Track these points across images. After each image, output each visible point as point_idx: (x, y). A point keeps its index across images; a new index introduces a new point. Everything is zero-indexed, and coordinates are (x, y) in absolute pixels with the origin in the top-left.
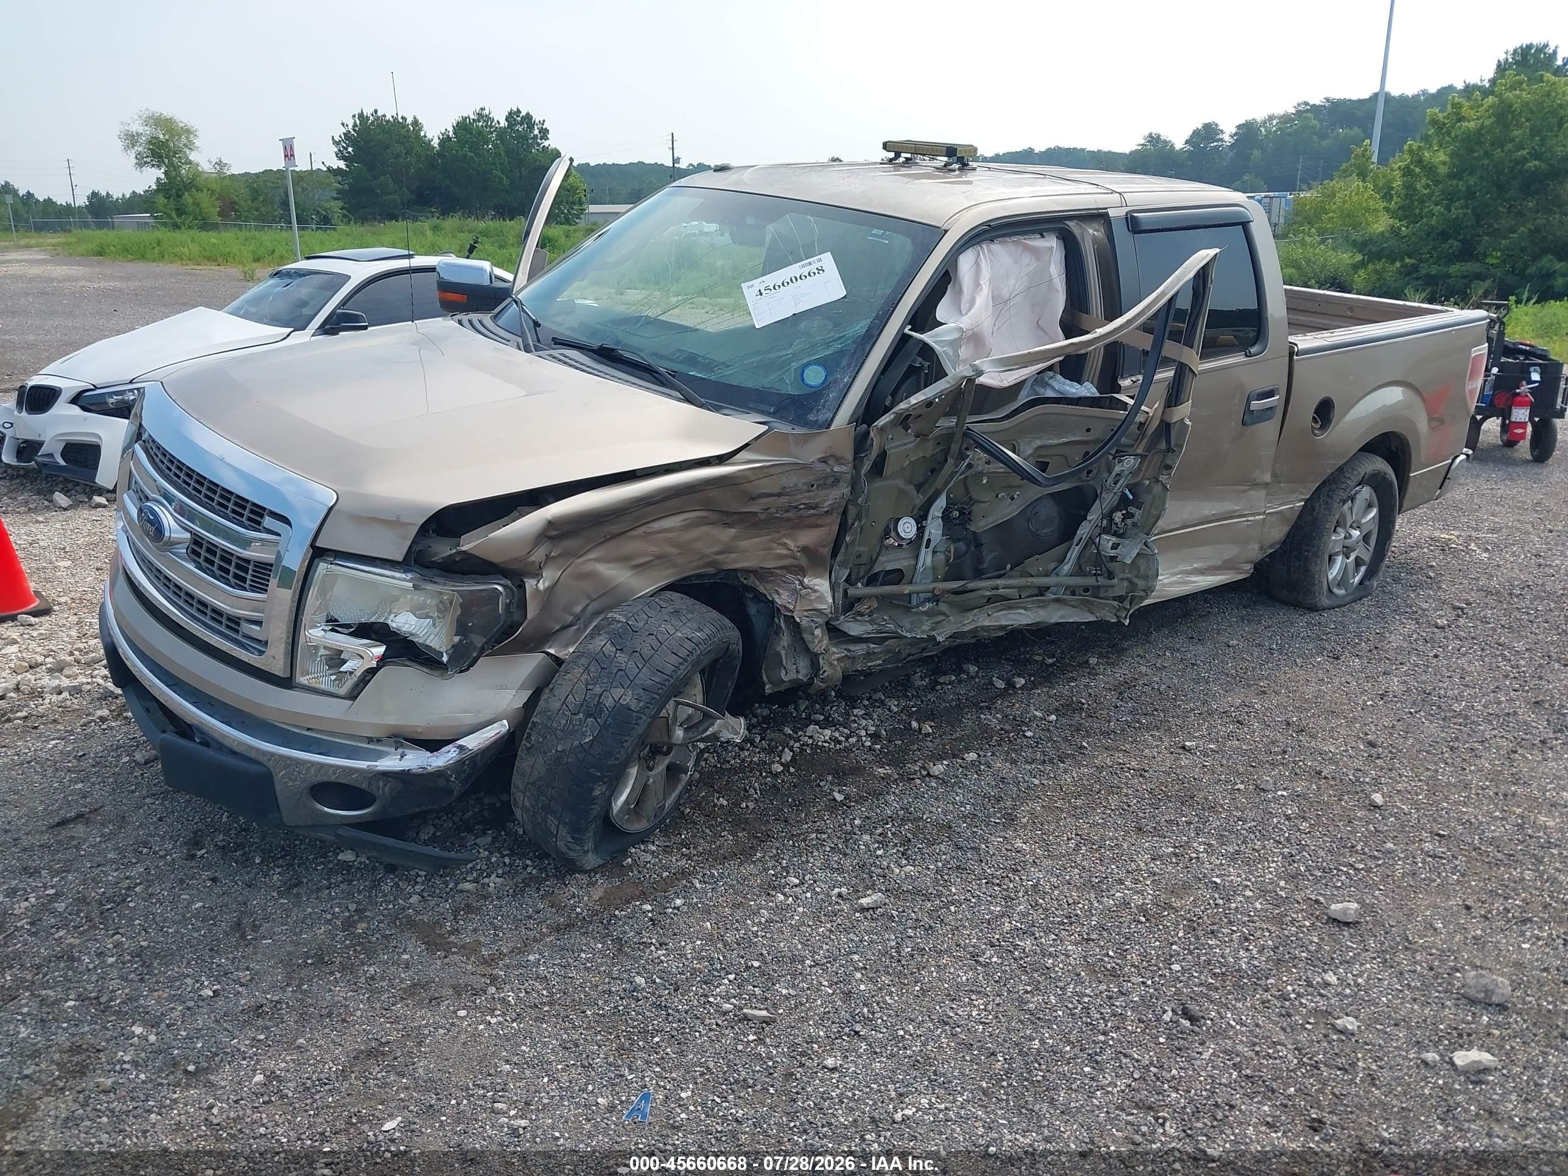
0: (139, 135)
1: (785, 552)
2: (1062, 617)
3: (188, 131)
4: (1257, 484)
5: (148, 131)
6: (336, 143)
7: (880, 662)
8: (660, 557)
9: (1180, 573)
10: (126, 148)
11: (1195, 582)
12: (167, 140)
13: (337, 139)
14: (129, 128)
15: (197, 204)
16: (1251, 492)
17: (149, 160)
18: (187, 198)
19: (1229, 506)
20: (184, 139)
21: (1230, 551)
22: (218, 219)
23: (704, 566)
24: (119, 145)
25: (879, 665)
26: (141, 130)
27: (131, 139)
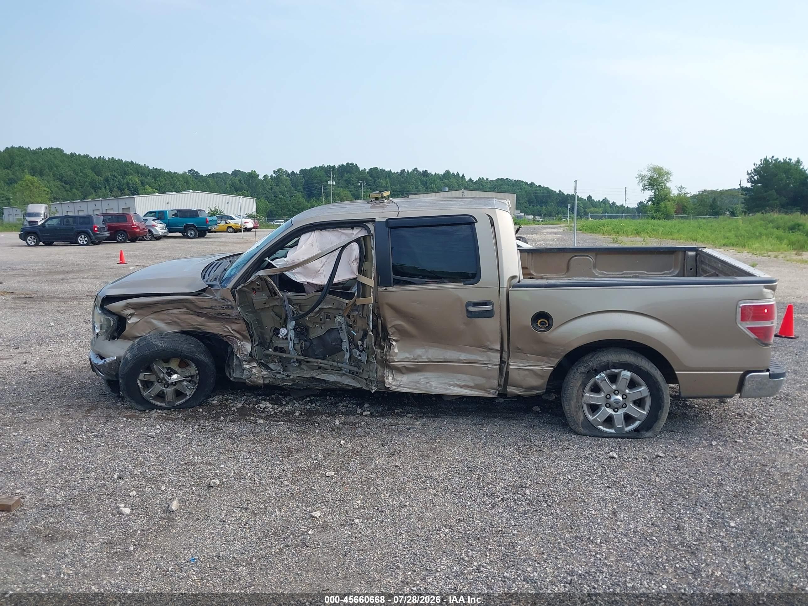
0: (645, 176)
1: (227, 330)
2: (349, 382)
3: (668, 173)
4: (489, 349)
5: (649, 174)
6: (748, 174)
7: (290, 384)
8: (173, 322)
9: (445, 383)
10: (639, 182)
11: (454, 390)
12: (657, 178)
13: (750, 172)
14: (642, 173)
15: (666, 207)
16: (488, 353)
17: (648, 187)
18: (662, 204)
19: (478, 358)
20: (665, 177)
21: (480, 381)
22: (674, 214)
23: (193, 329)
24: (636, 180)
25: (290, 385)
26: (647, 173)
27: (642, 178)
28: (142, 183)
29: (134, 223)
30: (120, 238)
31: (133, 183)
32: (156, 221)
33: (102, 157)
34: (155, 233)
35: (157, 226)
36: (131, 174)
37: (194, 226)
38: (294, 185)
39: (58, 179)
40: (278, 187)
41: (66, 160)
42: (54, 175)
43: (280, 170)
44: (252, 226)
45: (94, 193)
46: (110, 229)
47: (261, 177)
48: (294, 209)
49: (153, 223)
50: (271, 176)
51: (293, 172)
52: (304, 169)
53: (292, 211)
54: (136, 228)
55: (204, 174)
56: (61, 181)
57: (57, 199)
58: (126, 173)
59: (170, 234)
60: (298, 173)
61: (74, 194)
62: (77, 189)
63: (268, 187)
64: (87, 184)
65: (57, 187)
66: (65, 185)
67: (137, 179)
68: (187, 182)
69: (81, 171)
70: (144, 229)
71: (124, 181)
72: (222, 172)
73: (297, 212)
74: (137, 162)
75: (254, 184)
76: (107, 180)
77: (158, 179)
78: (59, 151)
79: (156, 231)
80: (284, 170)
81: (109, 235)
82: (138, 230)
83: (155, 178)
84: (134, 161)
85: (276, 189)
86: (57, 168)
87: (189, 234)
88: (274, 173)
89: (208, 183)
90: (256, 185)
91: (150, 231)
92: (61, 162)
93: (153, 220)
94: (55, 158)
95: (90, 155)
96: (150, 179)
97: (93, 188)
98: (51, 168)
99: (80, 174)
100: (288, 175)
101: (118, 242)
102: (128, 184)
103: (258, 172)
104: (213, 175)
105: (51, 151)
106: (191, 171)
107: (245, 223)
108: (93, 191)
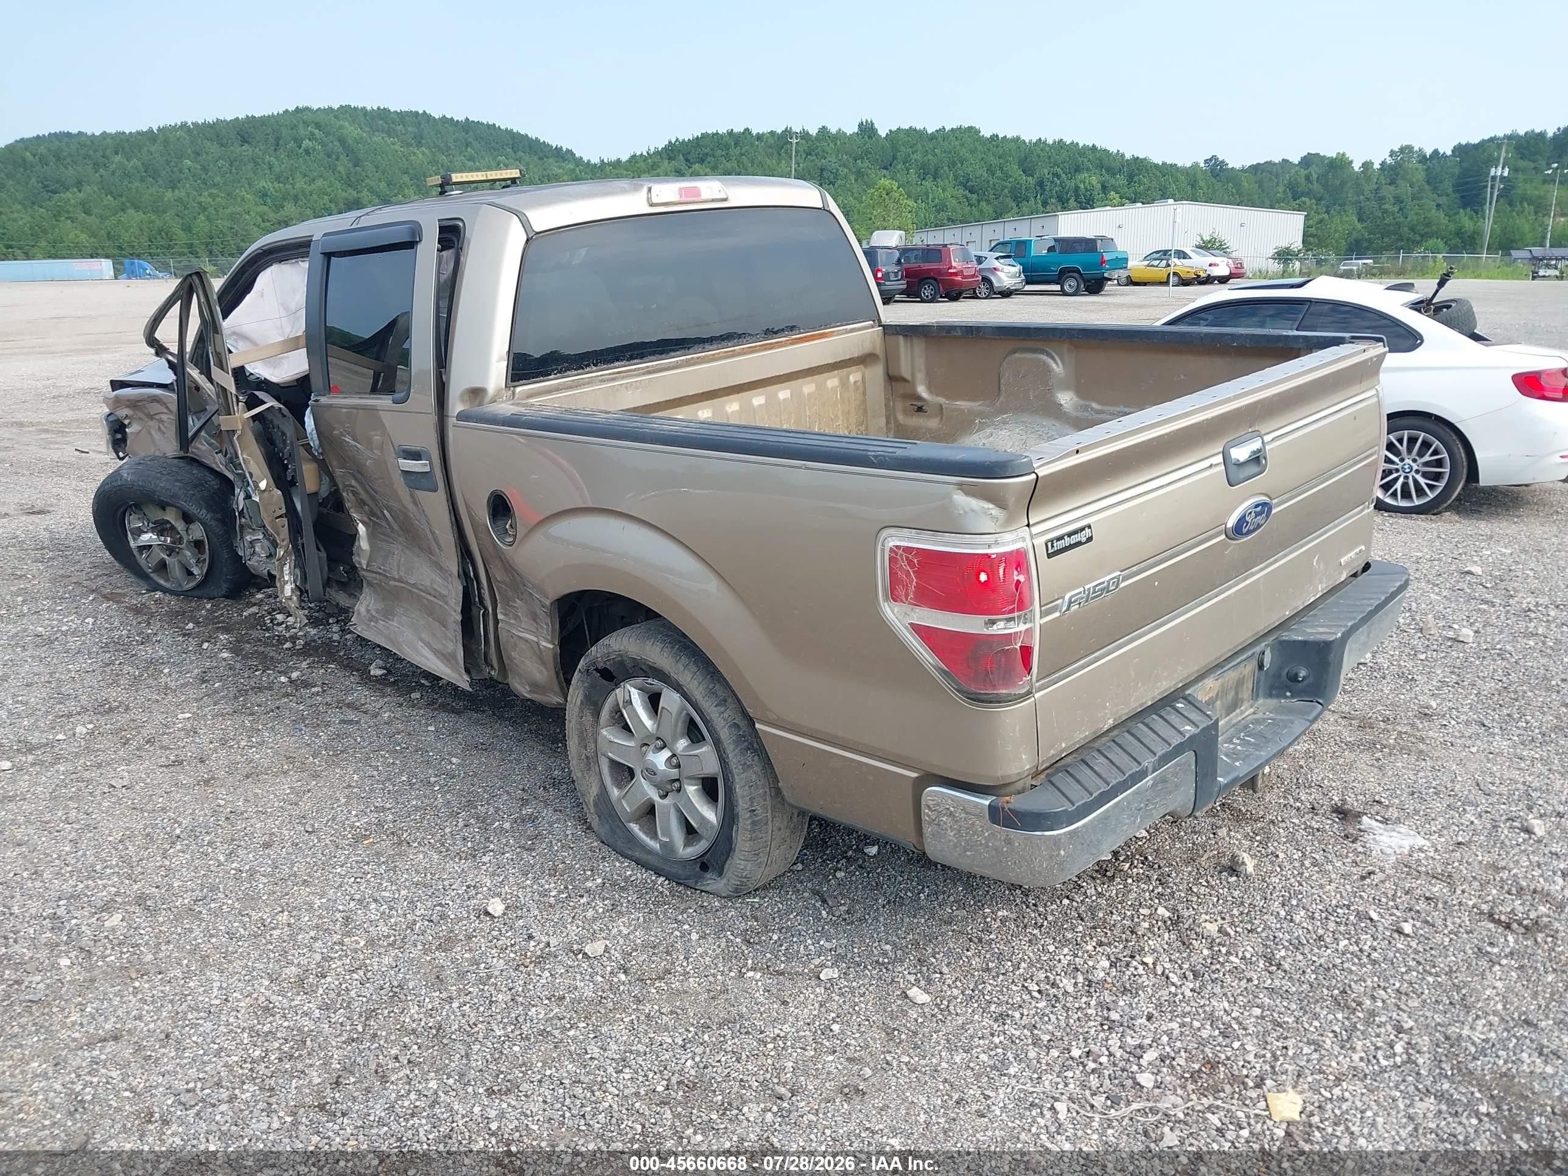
28: (1104, 188)
29: (954, 264)
30: (927, 292)
31: (1086, 188)
32: (1002, 261)
33: (1043, 139)
34: (996, 284)
35: (1002, 271)
36: (1088, 170)
37: (1078, 271)
38: (1433, 180)
39: (961, 184)
40: (1392, 188)
41: (980, 148)
42: (956, 178)
43: (1406, 150)
44: (1226, 272)
45: (1015, 209)
46: (909, 274)
47: (1357, 166)
48: (1411, 236)
49: (996, 264)
50: (1383, 164)
51: (1436, 152)
52: (1464, 143)
53: (1408, 240)
54: (955, 274)
55: (1238, 166)
56: (966, 187)
57: (953, 221)
58: (1078, 170)
59: (1028, 288)
60: (1449, 153)
61: (981, 211)
62: (988, 201)
63: (1368, 188)
64: (1006, 191)
65: (957, 198)
66: (969, 195)
67: (1094, 180)
68: (1194, 184)
69: (1001, 168)
70: (973, 276)
71: (1071, 184)
72: (1277, 160)
73: (1418, 242)
74: (1103, 147)
75: (1338, 182)
76: (1041, 184)
77: (1136, 179)
78: (972, 131)
79: (1000, 280)
80: (1416, 149)
81: (905, 286)
82: (959, 278)
83: (1131, 178)
84: (1098, 145)
85: (1388, 191)
86: (962, 164)
87: (1066, 288)
88: (1391, 156)
89: (1238, 185)
90: (1343, 184)
91: (986, 280)
92: (972, 152)
93: (997, 258)
94: (962, 145)
95: (1022, 138)
96: (1121, 180)
97: (1015, 199)
98: (952, 165)
99: (998, 173)
100: (1423, 159)
101: (923, 301)
102: (1077, 189)
103: (1350, 156)
104: (1255, 168)
105: (957, 132)
106: (1211, 160)
107: (1210, 265)
108: (1014, 205)
